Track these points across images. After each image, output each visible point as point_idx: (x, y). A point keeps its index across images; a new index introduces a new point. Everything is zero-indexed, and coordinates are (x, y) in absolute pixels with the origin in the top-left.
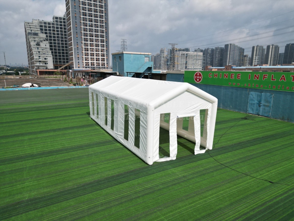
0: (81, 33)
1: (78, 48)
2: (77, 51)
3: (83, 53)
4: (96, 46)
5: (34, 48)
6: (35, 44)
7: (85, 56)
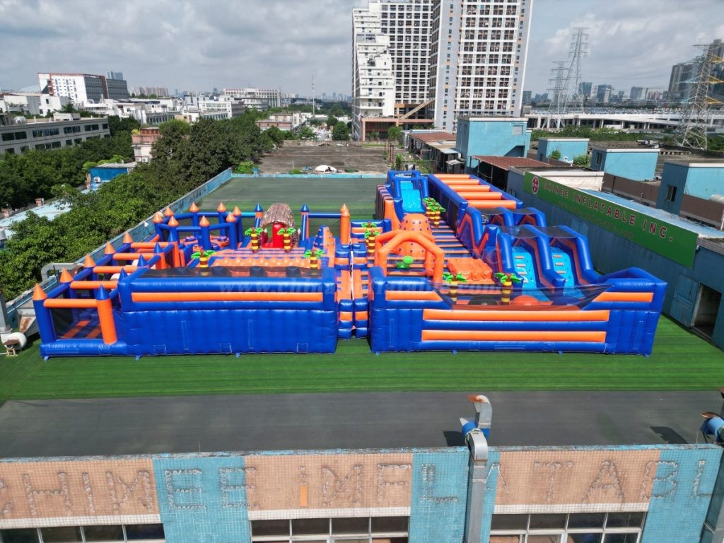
0: (461, 31)
1: (448, 67)
2: (445, 75)
3: (457, 78)
4: (491, 61)
5: (363, 71)
6: (366, 62)
7: (463, 85)
